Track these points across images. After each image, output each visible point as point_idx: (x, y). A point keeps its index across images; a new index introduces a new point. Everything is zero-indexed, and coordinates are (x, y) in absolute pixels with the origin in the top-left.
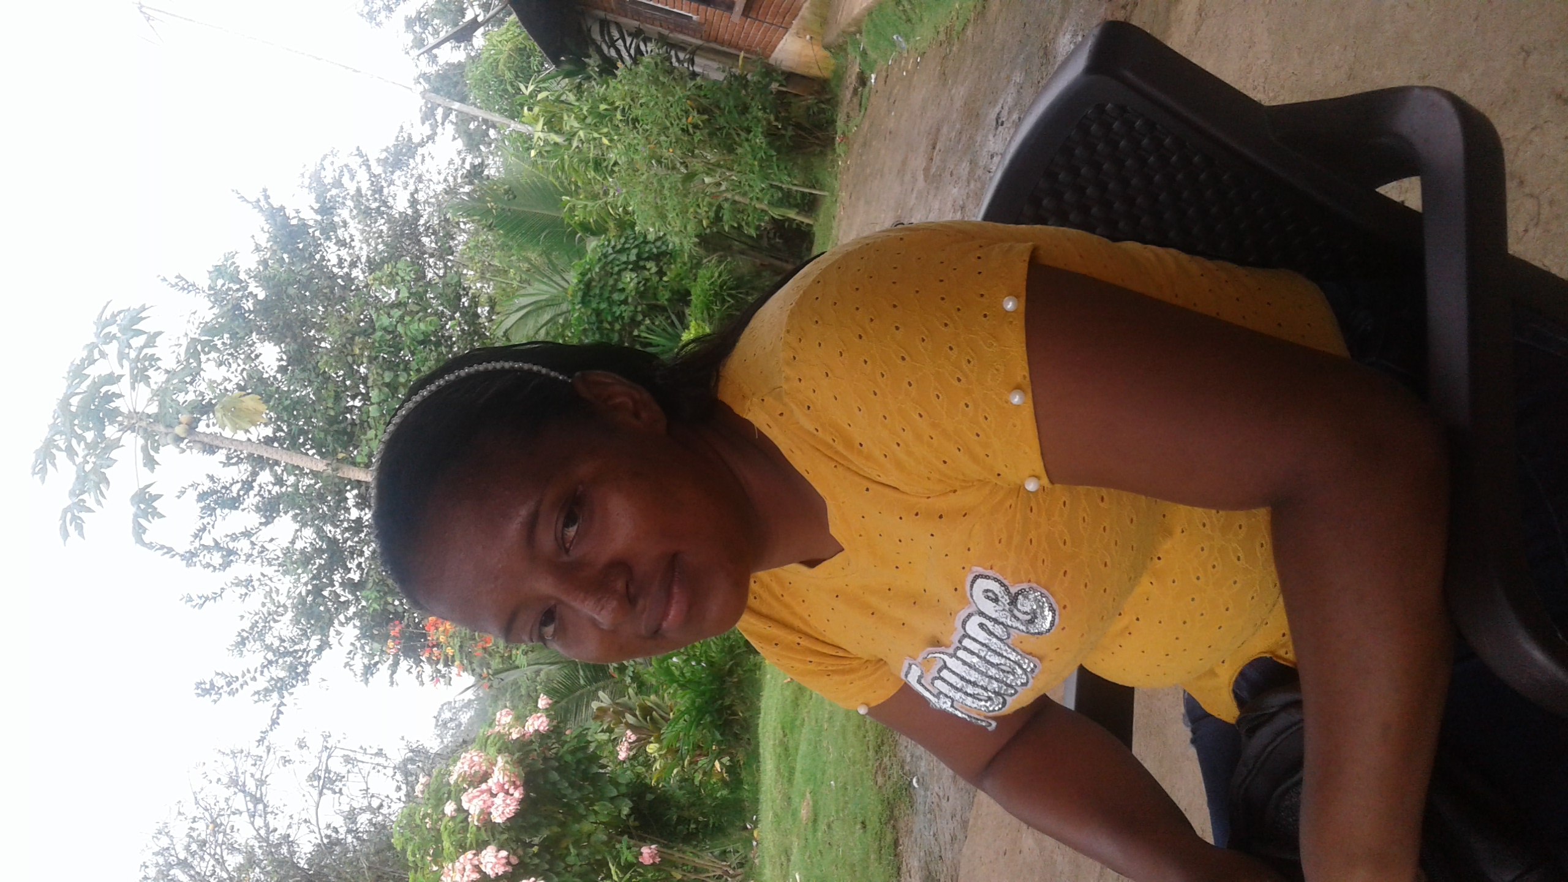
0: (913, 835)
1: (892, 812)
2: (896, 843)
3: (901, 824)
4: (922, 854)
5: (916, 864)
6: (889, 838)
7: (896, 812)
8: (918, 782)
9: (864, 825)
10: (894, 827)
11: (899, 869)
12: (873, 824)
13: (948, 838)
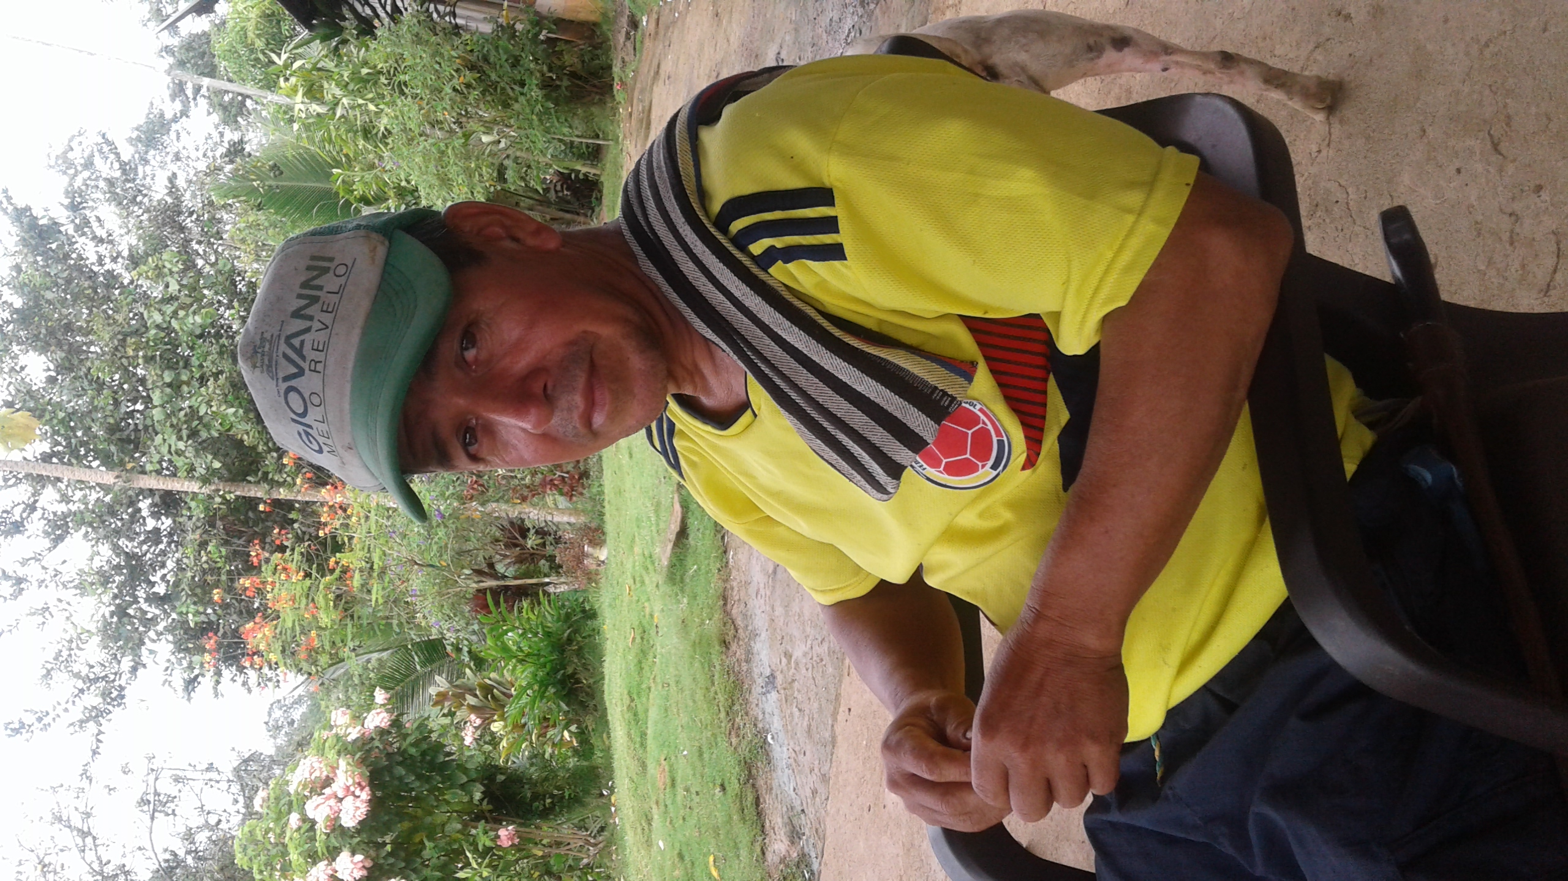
0: (774, 792)
1: (750, 772)
2: (757, 801)
3: (760, 782)
4: (785, 809)
5: (779, 820)
6: (750, 798)
7: (754, 771)
8: (773, 738)
9: (723, 788)
10: (753, 785)
11: (763, 826)
12: (734, 787)
13: (809, 793)
